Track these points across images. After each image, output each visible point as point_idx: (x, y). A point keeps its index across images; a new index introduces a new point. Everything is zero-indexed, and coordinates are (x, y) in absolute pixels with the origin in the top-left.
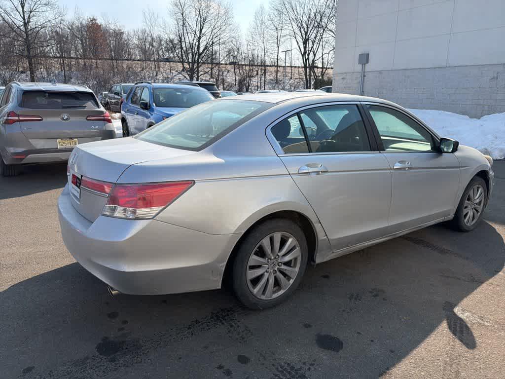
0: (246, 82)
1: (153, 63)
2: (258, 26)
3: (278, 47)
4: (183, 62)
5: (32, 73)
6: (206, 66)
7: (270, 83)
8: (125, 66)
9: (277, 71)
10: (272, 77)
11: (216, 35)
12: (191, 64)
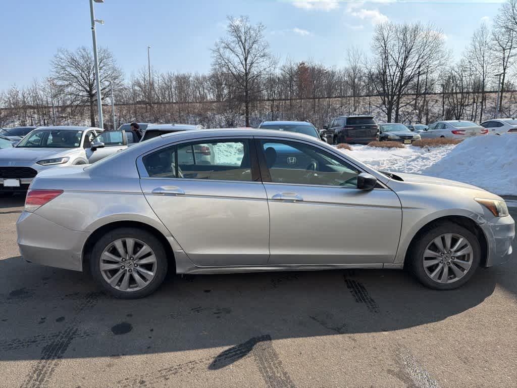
0: (456, 111)
2: (476, 48)
7: (489, 112)
9: (502, 98)
10: (493, 105)
12: (390, 97)
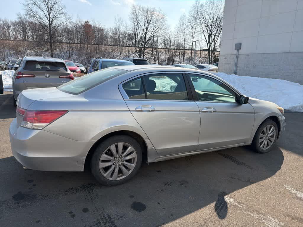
0: (172, 59)
1: (119, 47)
2: (181, 26)
3: (193, 38)
4: (136, 47)
5: (52, 51)
6: (149, 49)
7: (187, 60)
8: (103, 48)
9: (191, 53)
10: (188, 57)
11: (156, 31)
12: (140, 48)
